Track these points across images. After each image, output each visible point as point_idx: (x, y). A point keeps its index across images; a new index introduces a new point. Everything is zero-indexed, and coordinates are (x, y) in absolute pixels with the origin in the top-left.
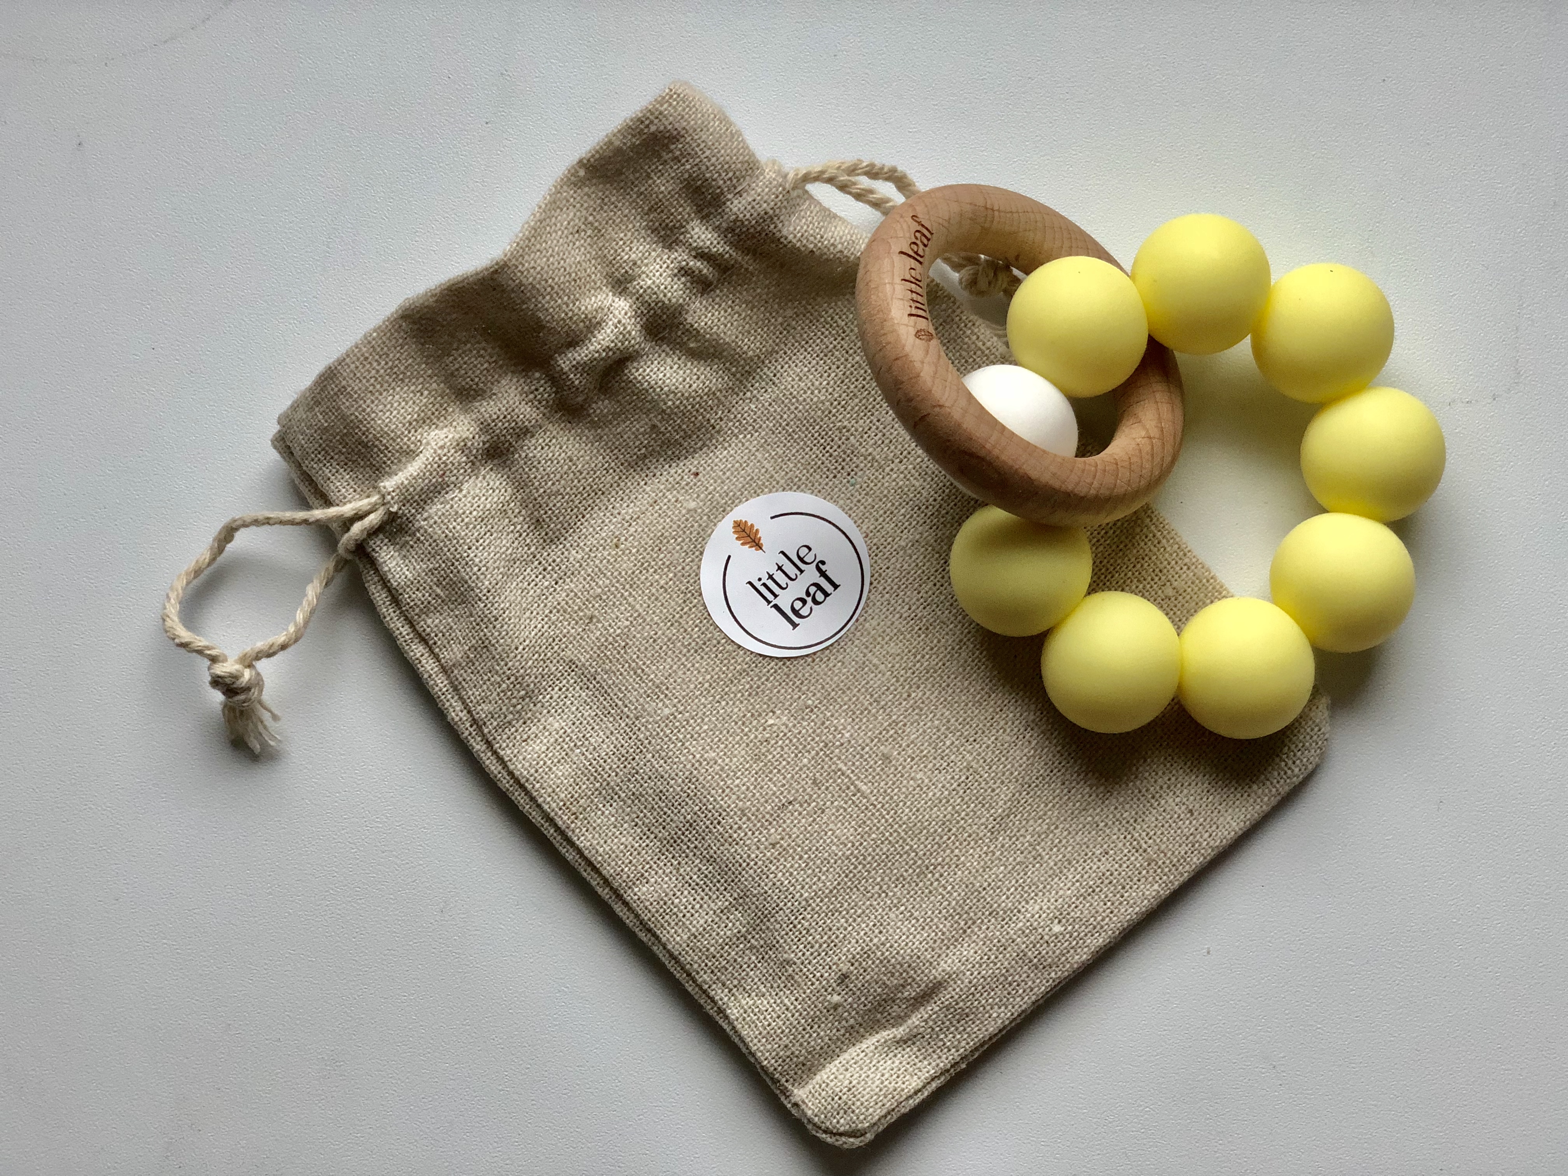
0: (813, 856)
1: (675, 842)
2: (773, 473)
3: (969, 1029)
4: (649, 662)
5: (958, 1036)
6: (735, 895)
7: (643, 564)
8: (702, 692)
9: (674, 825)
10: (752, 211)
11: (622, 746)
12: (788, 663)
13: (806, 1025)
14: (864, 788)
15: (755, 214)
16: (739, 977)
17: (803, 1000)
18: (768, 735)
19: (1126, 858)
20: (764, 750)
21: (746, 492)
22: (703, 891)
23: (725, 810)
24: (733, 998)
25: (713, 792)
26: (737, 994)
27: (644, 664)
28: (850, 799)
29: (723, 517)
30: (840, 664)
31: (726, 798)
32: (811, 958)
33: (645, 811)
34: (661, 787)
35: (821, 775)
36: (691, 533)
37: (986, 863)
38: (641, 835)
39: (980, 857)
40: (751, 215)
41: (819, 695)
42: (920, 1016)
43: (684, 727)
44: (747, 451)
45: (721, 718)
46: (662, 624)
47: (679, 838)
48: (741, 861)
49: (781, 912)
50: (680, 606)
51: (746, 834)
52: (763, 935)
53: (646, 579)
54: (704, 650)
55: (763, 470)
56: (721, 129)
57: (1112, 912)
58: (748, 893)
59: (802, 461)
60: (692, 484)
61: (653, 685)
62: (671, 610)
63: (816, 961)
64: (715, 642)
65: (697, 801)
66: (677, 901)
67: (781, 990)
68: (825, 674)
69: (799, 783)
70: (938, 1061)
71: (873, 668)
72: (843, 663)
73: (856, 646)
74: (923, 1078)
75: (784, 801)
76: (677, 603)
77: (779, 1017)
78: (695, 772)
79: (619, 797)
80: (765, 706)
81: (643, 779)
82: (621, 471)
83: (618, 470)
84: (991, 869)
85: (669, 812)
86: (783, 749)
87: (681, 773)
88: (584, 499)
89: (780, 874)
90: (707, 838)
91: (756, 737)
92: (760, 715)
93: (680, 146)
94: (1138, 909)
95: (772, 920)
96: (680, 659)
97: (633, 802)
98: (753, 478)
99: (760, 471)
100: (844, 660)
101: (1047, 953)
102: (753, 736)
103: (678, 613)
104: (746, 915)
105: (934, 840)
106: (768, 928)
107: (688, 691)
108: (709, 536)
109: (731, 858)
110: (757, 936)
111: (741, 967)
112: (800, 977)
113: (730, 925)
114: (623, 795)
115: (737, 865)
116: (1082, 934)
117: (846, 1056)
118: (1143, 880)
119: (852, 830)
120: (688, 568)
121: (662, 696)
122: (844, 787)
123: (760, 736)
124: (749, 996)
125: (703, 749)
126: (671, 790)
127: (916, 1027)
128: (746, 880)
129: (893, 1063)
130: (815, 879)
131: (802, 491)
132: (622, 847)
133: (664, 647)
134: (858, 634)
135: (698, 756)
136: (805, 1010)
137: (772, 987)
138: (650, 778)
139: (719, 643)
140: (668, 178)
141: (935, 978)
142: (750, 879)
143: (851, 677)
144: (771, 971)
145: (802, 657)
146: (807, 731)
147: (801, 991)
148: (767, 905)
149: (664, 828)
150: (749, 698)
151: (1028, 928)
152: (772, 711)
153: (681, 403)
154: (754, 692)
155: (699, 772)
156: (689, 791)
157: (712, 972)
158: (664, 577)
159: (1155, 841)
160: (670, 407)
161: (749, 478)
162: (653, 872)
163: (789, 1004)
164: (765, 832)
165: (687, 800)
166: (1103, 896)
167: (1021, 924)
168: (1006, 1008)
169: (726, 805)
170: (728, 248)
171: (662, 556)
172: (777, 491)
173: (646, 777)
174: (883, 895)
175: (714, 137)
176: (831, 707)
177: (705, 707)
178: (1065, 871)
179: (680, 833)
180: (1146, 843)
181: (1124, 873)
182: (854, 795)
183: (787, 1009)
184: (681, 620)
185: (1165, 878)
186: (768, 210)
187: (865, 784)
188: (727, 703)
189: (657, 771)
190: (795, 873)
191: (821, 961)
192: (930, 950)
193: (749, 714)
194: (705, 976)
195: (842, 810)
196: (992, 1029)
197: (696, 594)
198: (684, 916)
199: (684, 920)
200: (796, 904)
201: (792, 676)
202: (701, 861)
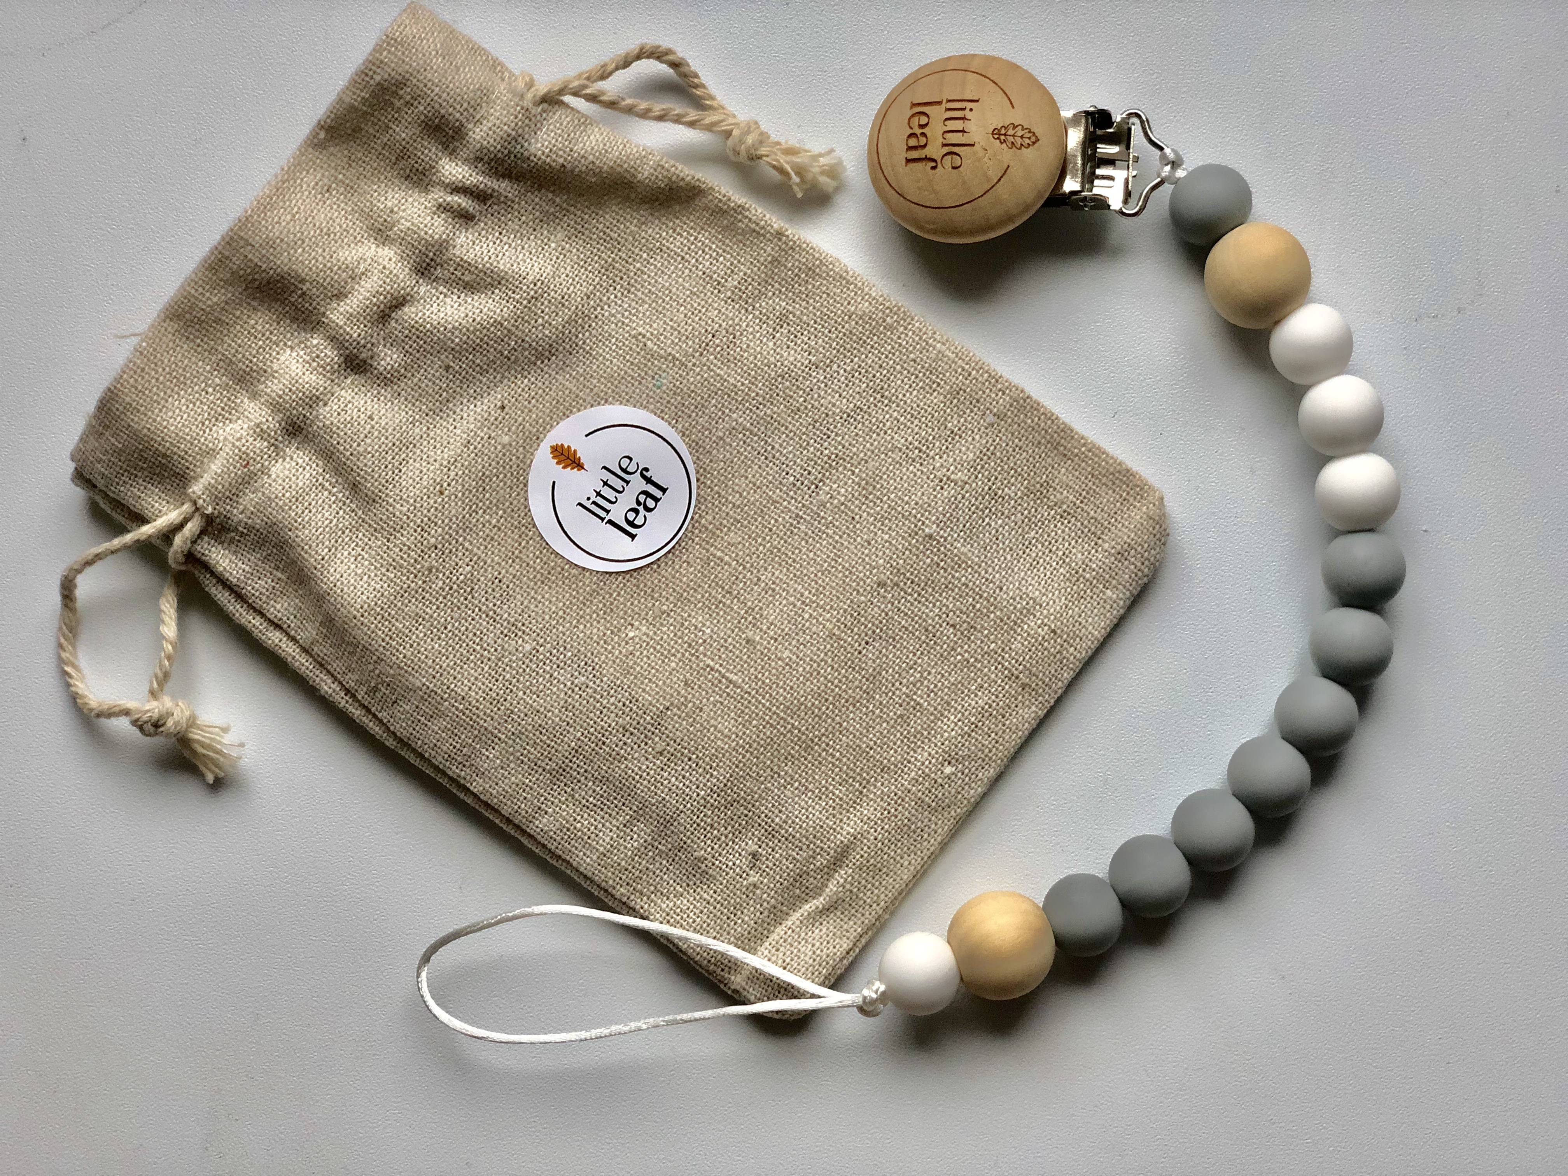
0: (701, 755)
1: (564, 770)
2: (578, 392)
3: (884, 883)
4: (499, 602)
5: (876, 891)
6: (635, 808)
7: (471, 507)
8: (558, 621)
9: (560, 755)
10: (495, 136)
11: (491, 690)
12: (635, 574)
13: (729, 914)
14: (735, 678)
15: (499, 139)
16: (654, 883)
17: (722, 891)
18: (632, 648)
19: (1000, 688)
20: (631, 663)
21: (555, 416)
22: (602, 810)
23: (606, 730)
24: (652, 904)
25: (592, 715)
26: (655, 899)
27: (495, 605)
28: (724, 692)
29: (539, 445)
30: (685, 564)
31: (606, 718)
32: (720, 850)
33: (528, 747)
34: (539, 722)
35: (691, 675)
36: (511, 467)
37: (868, 723)
38: (530, 771)
39: (861, 718)
40: (495, 140)
41: (671, 599)
42: (835, 882)
43: (548, 658)
44: (547, 376)
45: (582, 642)
46: (503, 564)
47: (567, 766)
48: (633, 775)
49: (682, 815)
50: (517, 541)
51: (632, 749)
52: (669, 840)
53: (478, 521)
54: (550, 579)
55: (567, 392)
56: (444, 65)
57: (997, 742)
58: (647, 803)
59: (605, 375)
60: (500, 418)
61: (508, 623)
62: (509, 548)
63: (725, 851)
64: (559, 569)
65: (578, 727)
66: (579, 825)
67: (698, 887)
68: (673, 577)
69: (672, 688)
70: (863, 919)
71: (718, 561)
72: (688, 563)
73: (697, 544)
74: (852, 937)
75: (661, 708)
76: (513, 539)
77: (701, 912)
78: (570, 700)
79: (499, 739)
80: (622, 621)
81: (519, 717)
82: (428, 422)
83: (424, 421)
84: (874, 728)
85: (553, 743)
86: (649, 658)
87: (556, 704)
88: (397, 454)
89: (673, 779)
90: (595, 760)
91: (621, 652)
92: (619, 630)
93: (409, 90)
94: (1021, 733)
95: (675, 824)
96: (529, 594)
97: (514, 741)
98: (558, 401)
99: (564, 393)
100: (689, 560)
101: (943, 795)
102: (617, 652)
103: (516, 549)
104: (648, 824)
105: (813, 713)
106: (672, 832)
107: (544, 622)
108: (530, 466)
109: (623, 774)
110: (664, 842)
111: (654, 873)
112: (714, 870)
113: (635, 836)
114: (503, 737)
115: (631, 779)
116: (974, 769)
117: (774, 936)
118: (1020, 705)
119: (732, 721)
120: (515, 502)
121: (520, 633)
122: (716, 682)
123: (624, 651)
124: (668, 899)
125: (572, 676)
126: (550, 722)
127: (835, 894)
128: (642, 791)
129: (821, 931)
130: (708, 776)
131: (611, 403)
132: (514, 786)
133: (511, 585)
134: (697, 531)
135: (569, 684)
136: (726, 900)
137: (688, 885)
138: (526, 715)
139: (563, 569)
140: (406, 124)
141: (842, 842)
142: (646, 790)
143: (699, 575)
144: (684, 871)
145: (648, 566)
146: (669, 635)
147: (718, 883)
148: (668, 811)
149: (550, 760)
150: (605, 616)
151: (920, 776)
152: (630, 624)
153: (468, 338)
154: (609, 610)
155: (573, 699)
156: (568, 719)
157: (628, 884)
158: (494, 515)
159: (1025, 666)
160: (458, 344)
161: (554, 402)
162: (549, 803)
163: (709, 898)
164: (650, 742)
165: (568, 728)
166: (986, 729)
167: (913, 774)
168: (915, 854)
169: (607, 725)
170: (481, 179)
171: (487, 495)
172: (585, 408)
173: (522, 715)
174: (776, 776)
175: (439, 74)
176: (687, 608)
177: (564, 635)
178: (946, 713)
179: (567, 761)
180: (1017, 669)
181: (1001, 703)
182: (727, 687)
183: (708, 903)
184: (521, 555)
185: (1040, 698)
186: (510, 131)
187: (736, 674)
188: (585, 626)
189: (531, 706)
190: (688, 774)
191: (730, 851)
192: (831, 817)
193: (609, 632)
194: (622, 890)
195: (718, 705)
196: (906, 877)
197: (530, 526)
198: (589, 838)
199: (589, 841)
200: (695, 803)
201: (642, 586)
202: (594, 783)
